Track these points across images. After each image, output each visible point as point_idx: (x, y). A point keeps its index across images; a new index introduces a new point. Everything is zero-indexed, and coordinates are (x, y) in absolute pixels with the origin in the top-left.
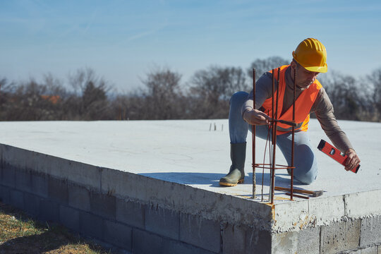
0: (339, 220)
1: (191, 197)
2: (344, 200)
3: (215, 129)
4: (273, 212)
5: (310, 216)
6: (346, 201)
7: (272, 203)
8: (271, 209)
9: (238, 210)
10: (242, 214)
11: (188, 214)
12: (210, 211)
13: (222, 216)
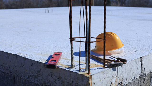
0: (138, 77)
1: (22, 65)
2: (141, 62)
3: (48, 12)
4: (90, 82)
5: (119, 79)
6: (142, 62)
7: (89, 73)
8: (88, 79)
9: (60, 78)
10: (63, 82)
11: (21, 78)
12: (37, 77)
13: (47, 81)
